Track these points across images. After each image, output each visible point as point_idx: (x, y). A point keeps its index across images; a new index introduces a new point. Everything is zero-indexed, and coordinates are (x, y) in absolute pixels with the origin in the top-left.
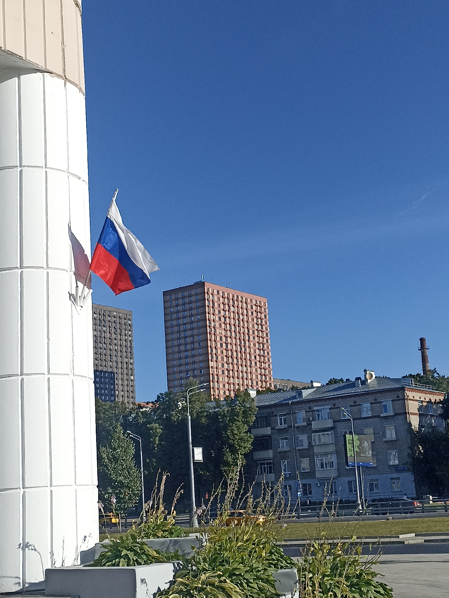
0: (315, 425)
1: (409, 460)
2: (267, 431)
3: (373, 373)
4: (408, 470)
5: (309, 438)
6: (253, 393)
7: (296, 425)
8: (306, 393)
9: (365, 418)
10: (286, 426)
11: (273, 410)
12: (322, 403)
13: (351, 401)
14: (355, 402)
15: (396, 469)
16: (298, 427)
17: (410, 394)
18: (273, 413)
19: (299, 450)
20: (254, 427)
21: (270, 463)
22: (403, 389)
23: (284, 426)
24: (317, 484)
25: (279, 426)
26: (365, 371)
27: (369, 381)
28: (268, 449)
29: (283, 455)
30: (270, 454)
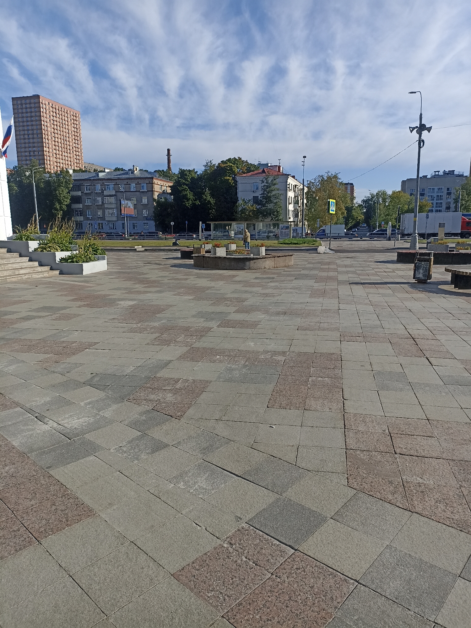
0: (106, 193)
1: (153, 215)
2: (79, 193)
3: (138, 168)
4: (153, 220)
5: (103, 199)
6: (71, 172)
7: (95, 192)
8: (101, 175)
9: (132, 191)
10: (90, 192)
11: (82, 182)
12: (110, 181)
13: (125, 182)
14: (127, 183)
15: (147, 218)
16: (96, 193)
17: (155, 181)
18: (82, 184)
19: (97, 205)
20: (71, 190)
21: (81, 211)
22: (152, 178)
23: (88, 192)
24: (106, 223)
25: (86, 192)
26: (134, 166)
27: (135, 172)
28: (79, 203)
29: (88, 207)
30: (81, 206)
